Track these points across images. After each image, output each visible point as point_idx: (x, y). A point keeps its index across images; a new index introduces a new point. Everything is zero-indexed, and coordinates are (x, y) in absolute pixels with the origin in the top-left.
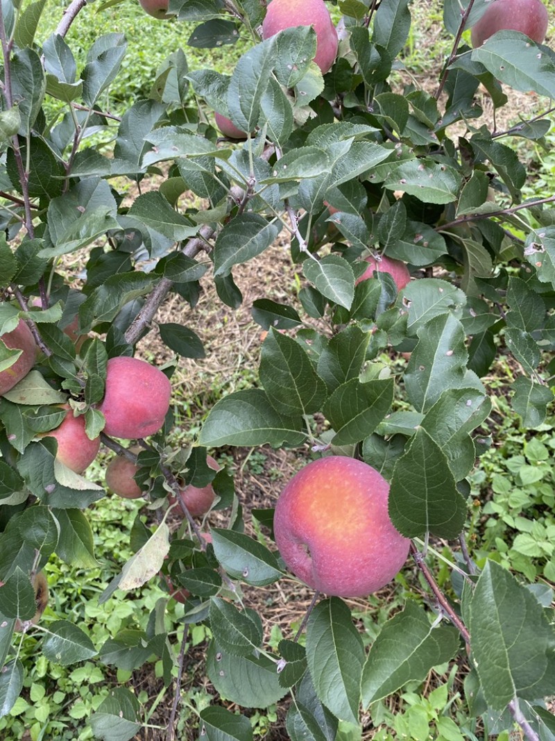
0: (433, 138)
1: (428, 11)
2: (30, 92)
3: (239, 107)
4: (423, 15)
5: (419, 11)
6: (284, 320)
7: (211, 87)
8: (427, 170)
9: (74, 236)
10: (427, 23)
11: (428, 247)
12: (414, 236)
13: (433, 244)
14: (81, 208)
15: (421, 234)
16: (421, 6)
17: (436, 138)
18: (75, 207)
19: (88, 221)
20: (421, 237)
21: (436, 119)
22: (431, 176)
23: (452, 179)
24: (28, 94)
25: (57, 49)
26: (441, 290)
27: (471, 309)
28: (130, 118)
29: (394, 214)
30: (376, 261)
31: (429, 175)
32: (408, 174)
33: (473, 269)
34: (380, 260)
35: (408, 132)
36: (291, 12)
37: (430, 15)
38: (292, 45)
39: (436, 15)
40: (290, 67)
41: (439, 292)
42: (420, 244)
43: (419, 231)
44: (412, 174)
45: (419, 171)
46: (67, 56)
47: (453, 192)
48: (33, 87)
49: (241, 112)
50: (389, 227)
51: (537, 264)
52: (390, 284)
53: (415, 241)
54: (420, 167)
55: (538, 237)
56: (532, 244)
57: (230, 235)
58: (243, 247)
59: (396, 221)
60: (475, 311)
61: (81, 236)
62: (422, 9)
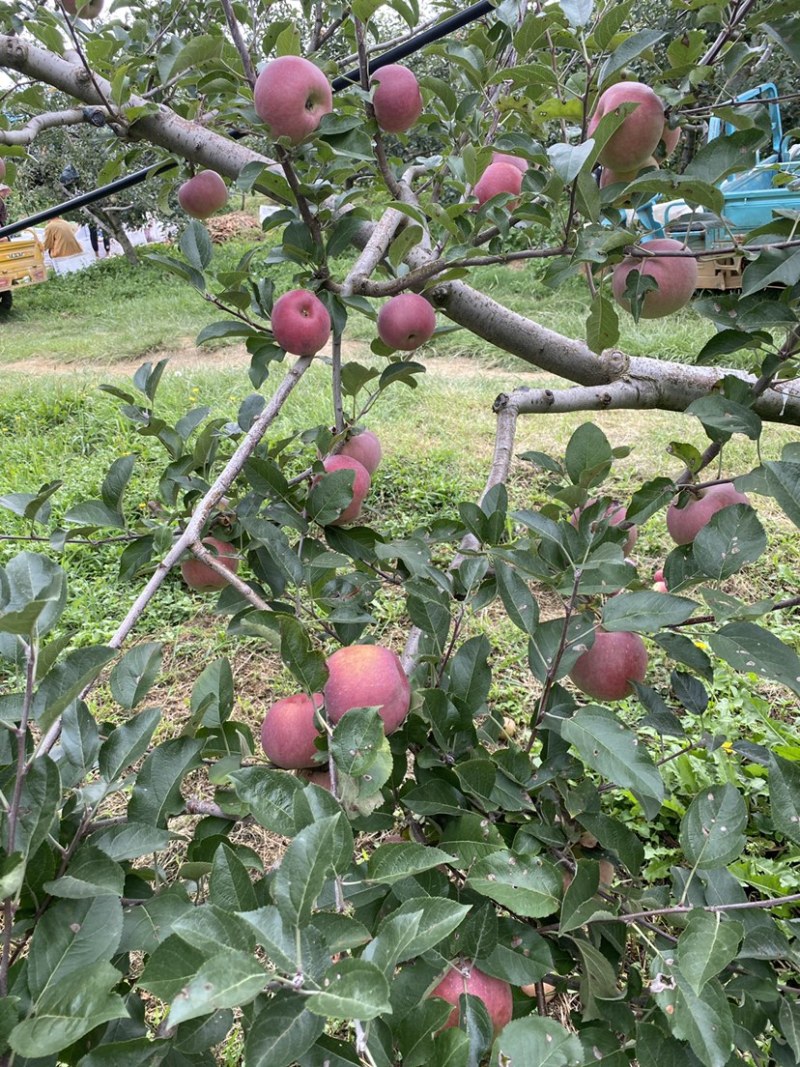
0: (527, 802)
1: (528, 491)
2: (39, 803)
3: (288, 896)
4: (522, 495)
5: (517, 490)
6: (337, 1060)
7: (258, 786)
8: (520, 866)
9: (62, 1008)
10: (528, 504)
11: (530, 956)
12: (511, 938)
13: (535, 953)
14: (75, 927)
15: (519, 936)
16: (520, 485)
17: (530, 801)
18: (66, 925)
19: (84, 988)
20: (520, 941)
21: (530, 773)
22: (525, 872)
23: (552, 877)
24: (36, 806)
25: (79, 717)
26: (550, 1039)
27: (595, 1048)
28: (154, 760)
29: (482, 919)
30: (463, 977)
31: (522, 870)
32: (497, 867)
33: (593, 977)
34: (469, 976)
35: (497, 793)
36: (357, 675)
37: (531, 496)
38: (355, 726)
39: (538, 495)
40: (352, 752)
41: (547, 1043)
42: (518, 950)
43: (517, 933)
44: (502, 869)
45: (511, 865)
46: (89, 727)
47: (553, 894)
48: (44, 798)
49: (290, 902)
50: (477, 936)
51: (668, 1008)
52: (483, 1015)
53: (513, 946)
54: (511, 860)
55: (665, 964)
56: (659, 976)
57: (267, 1020)
58: (284, 1035)
59: (487, 928)
60: (600, 1050)
61: (73, 1013)
62: (521, 488)
